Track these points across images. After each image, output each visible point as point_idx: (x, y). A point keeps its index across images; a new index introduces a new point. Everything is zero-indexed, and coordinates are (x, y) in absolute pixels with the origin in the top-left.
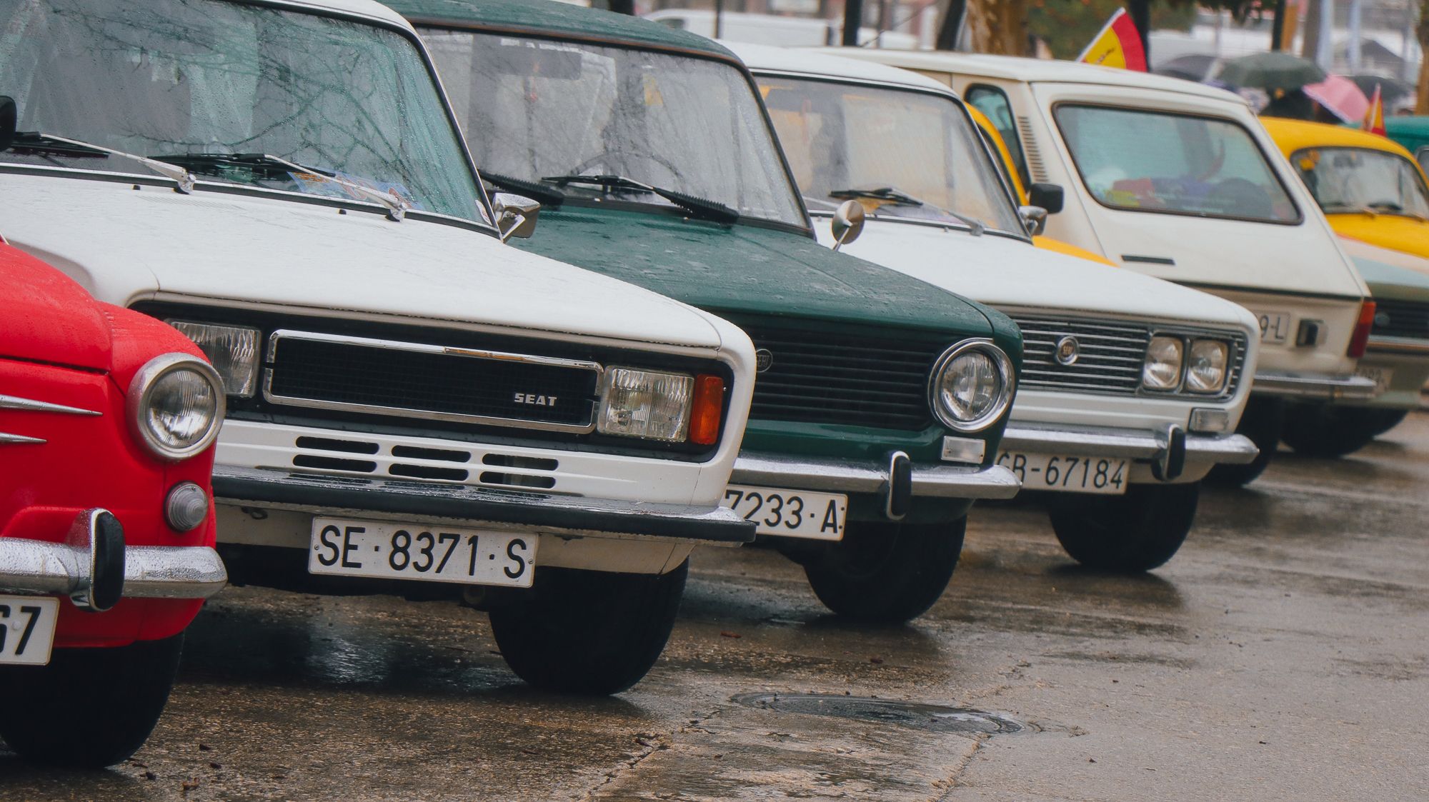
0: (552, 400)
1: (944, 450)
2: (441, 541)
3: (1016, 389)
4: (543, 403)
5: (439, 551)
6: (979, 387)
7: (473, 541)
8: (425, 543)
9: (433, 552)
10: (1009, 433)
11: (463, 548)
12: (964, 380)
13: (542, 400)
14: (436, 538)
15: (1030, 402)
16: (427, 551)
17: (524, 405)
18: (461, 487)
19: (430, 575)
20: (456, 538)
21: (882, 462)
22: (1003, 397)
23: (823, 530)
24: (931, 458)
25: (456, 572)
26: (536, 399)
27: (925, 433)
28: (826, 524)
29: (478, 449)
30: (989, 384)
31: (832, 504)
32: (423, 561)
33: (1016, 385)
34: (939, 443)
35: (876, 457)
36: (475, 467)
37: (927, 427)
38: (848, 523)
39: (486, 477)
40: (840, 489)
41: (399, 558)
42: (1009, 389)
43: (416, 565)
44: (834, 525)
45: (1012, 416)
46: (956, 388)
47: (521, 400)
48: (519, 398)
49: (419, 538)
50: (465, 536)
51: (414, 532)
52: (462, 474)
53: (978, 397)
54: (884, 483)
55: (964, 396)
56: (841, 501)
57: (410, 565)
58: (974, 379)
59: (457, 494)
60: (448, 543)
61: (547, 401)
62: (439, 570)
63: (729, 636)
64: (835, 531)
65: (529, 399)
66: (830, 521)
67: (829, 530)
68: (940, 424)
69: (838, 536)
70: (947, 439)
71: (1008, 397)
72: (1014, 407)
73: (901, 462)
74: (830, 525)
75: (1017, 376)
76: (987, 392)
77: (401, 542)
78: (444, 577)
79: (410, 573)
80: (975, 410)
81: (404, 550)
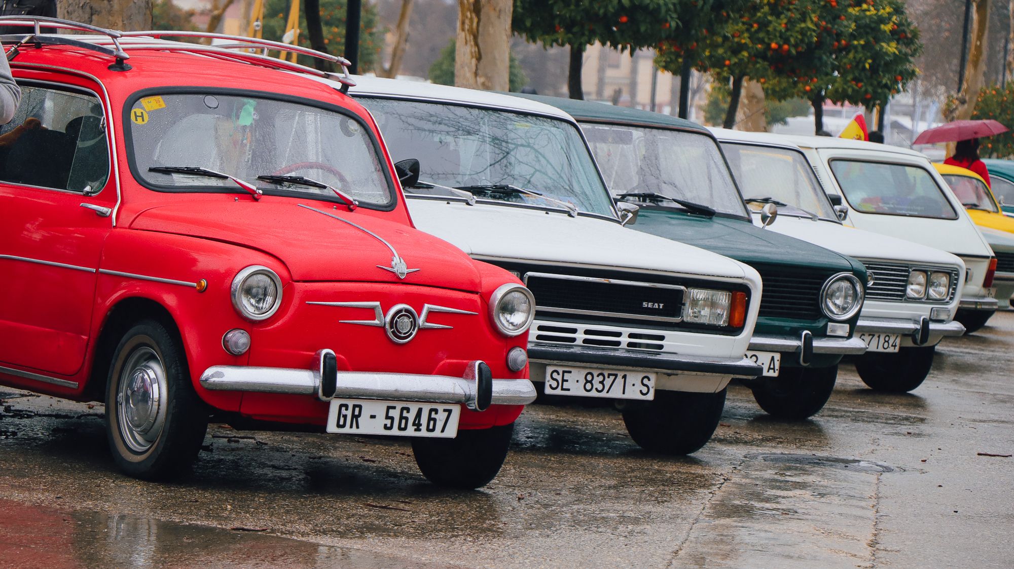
0: (661, 305)
1: (829, 330)
2: (609, 377)
3: (864, 300)
4: (657, 307)
5: (608, 382)
6: (846, 297)
7: (624, 377)
8: (601, 378)
9: (604, 382)
10: (860, 323)
11: (620, 380)
12: (838, 294)
13: (656, 306)
14: (606, 376)
15: (871, 307)
16: (602, 382)
17: (648, 308)
18: (617, 350)
19: (604, 395)
20: (616, 376)
21: (798, 337)
22: (858, 302)
23: (768, 371)
24: (822, 333)
25: (616, 393)
26: (653, 305)
27: (819, 321)
28: (770, 368)
29: (626, 331)
30: (850, 296)
31: (773, 358)
32: (600, 387)
33: (864, 298)
34: (826, 326)
35: (794, 333)
36: (624, 340)
37: (819, 318)
38: (780, 367)
39: (630, 345)
40: (776, 350)
41: (588, 386)
42: (861, 298)
43: (597, 389)
44: (774, 369)
45: (862, 314)
46: (833, 298)
47: (646, 306)
48: (645, 304)
49: (598, 376)
50: (620, 374)
51: (595, 373)
52: (618, 343)
53: (846, 303)
54: (799, 347)
55: (839, 302)
56: (777, 356)
57: (594, 389)
58: (843, 293)
59: (617, 354)
60: (612, 378)
61: (659, 306)
62: (608, 392)
63: (725, 426)
64: (774, 372)
65: (650, 305)
66: (772, 367)
67: (771, 371)
68: (826, 317)
69: (776, 374)
70: (830, 324)
71: (860, 302)
72: (863, 309)
73: (808, 336)
74: (772, 369)
75: (866, 293)
76: (850, 300)
77: (589, 378)
78: (610, 395)
79: (594, 394)
80: (844, 309)
81: (591, 382)
